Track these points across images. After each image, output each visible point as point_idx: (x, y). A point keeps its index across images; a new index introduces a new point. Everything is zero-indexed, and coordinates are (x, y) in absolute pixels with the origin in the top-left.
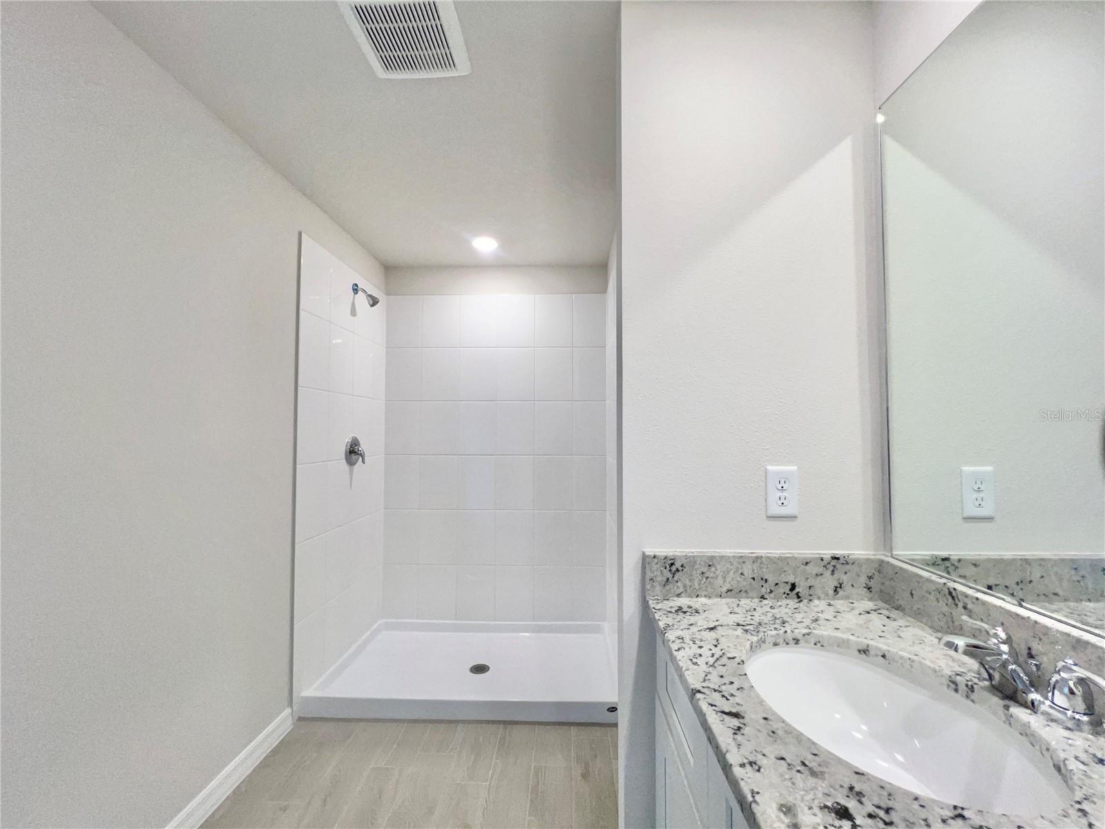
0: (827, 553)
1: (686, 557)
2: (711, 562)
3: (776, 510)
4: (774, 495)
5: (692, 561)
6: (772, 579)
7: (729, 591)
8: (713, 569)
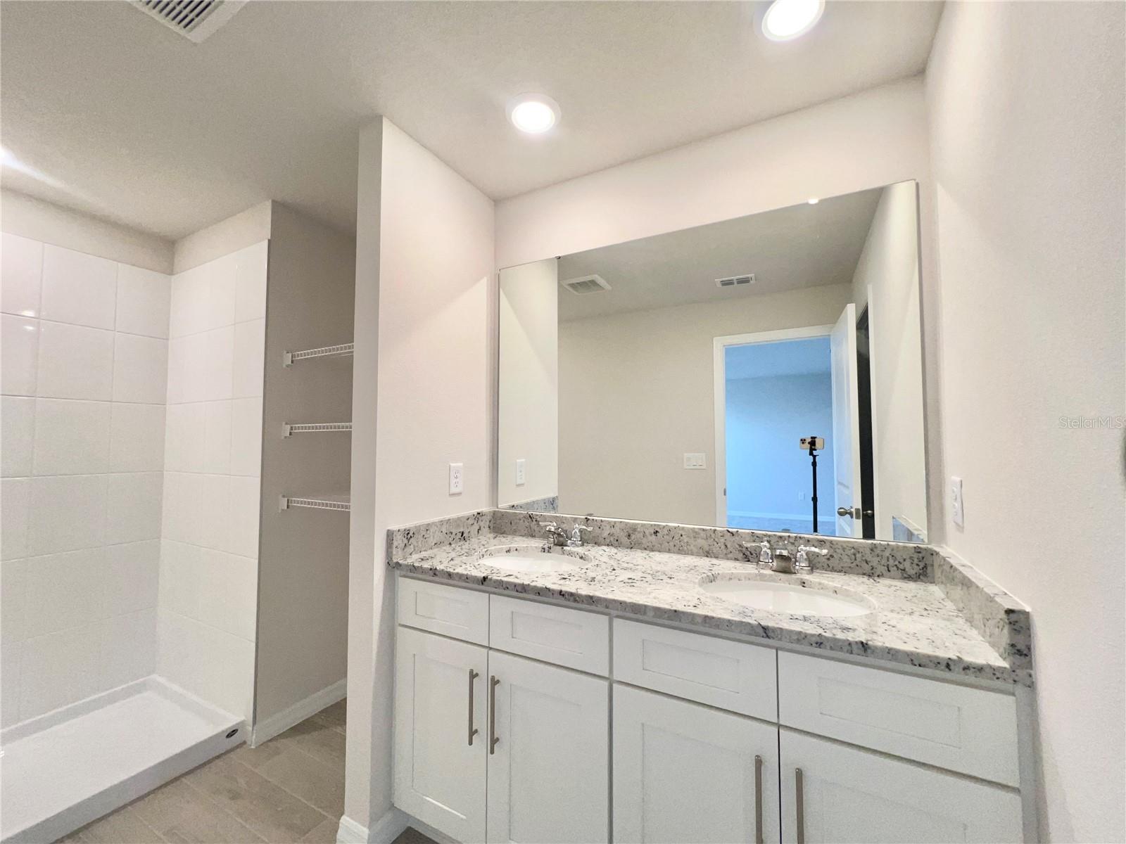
0: (475, 511)
1: (416, 527)
2: (428, 528)
3: (454, 490)
4: (453, 481)
5: (418, 528)
6: (454, 531)
7: (435, 544)
8: (428, 532)
